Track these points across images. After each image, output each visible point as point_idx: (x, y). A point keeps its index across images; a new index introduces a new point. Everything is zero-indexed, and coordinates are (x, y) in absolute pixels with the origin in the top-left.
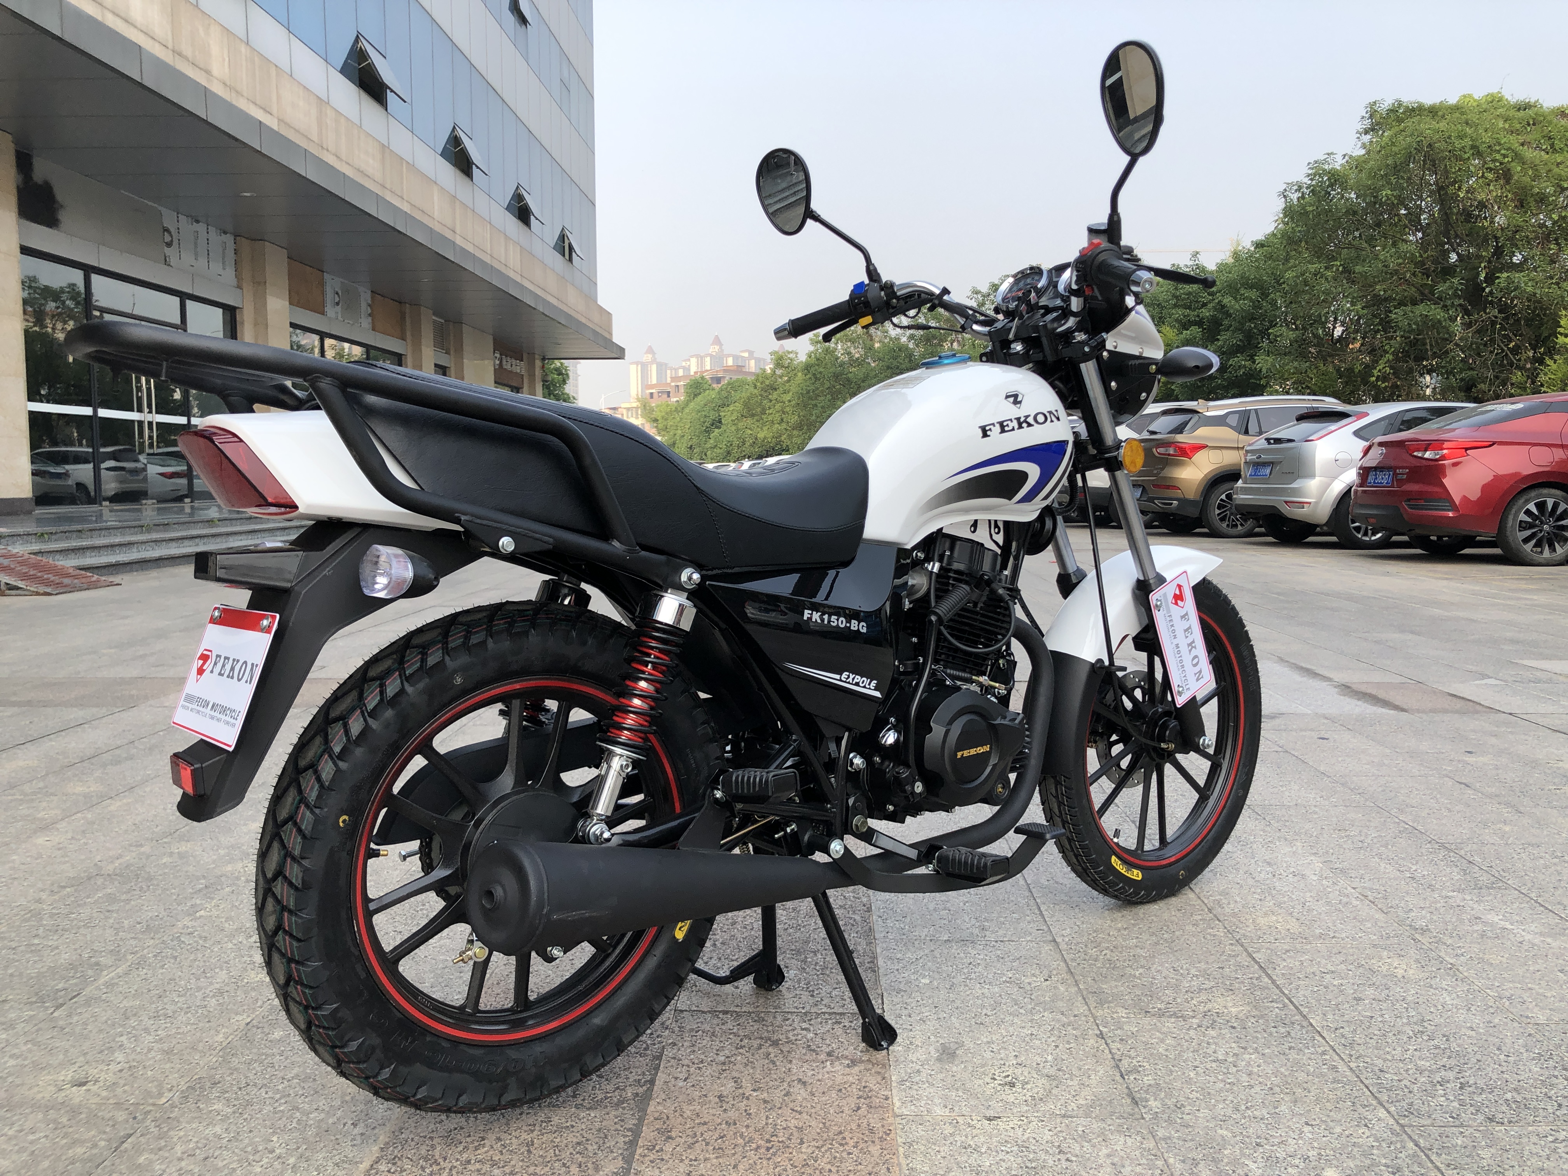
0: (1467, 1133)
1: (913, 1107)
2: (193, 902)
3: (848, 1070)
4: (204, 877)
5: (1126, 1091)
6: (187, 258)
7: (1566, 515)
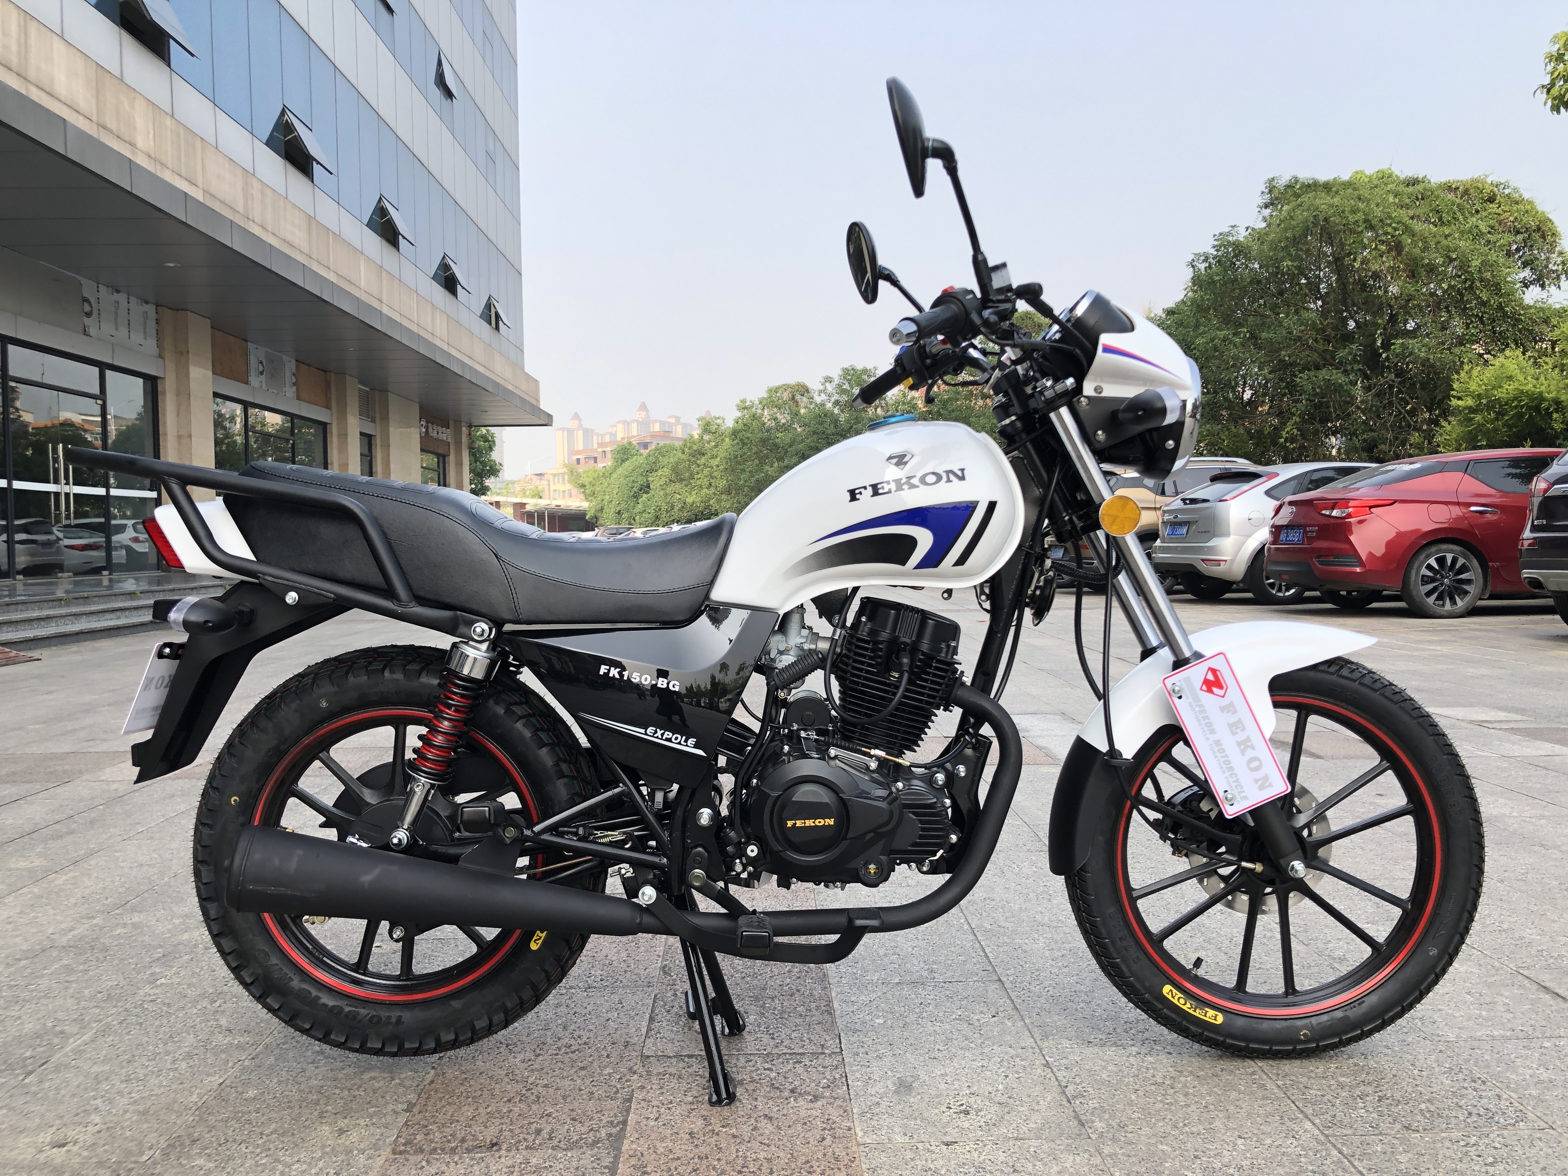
0: (1386, 1141)
1: (874, 1136)
2: (153, 970)
3: (811, 1105)
4: (161, 946)
5: (1073, 1114)
6: (107, 328)
7: (1464, 569)
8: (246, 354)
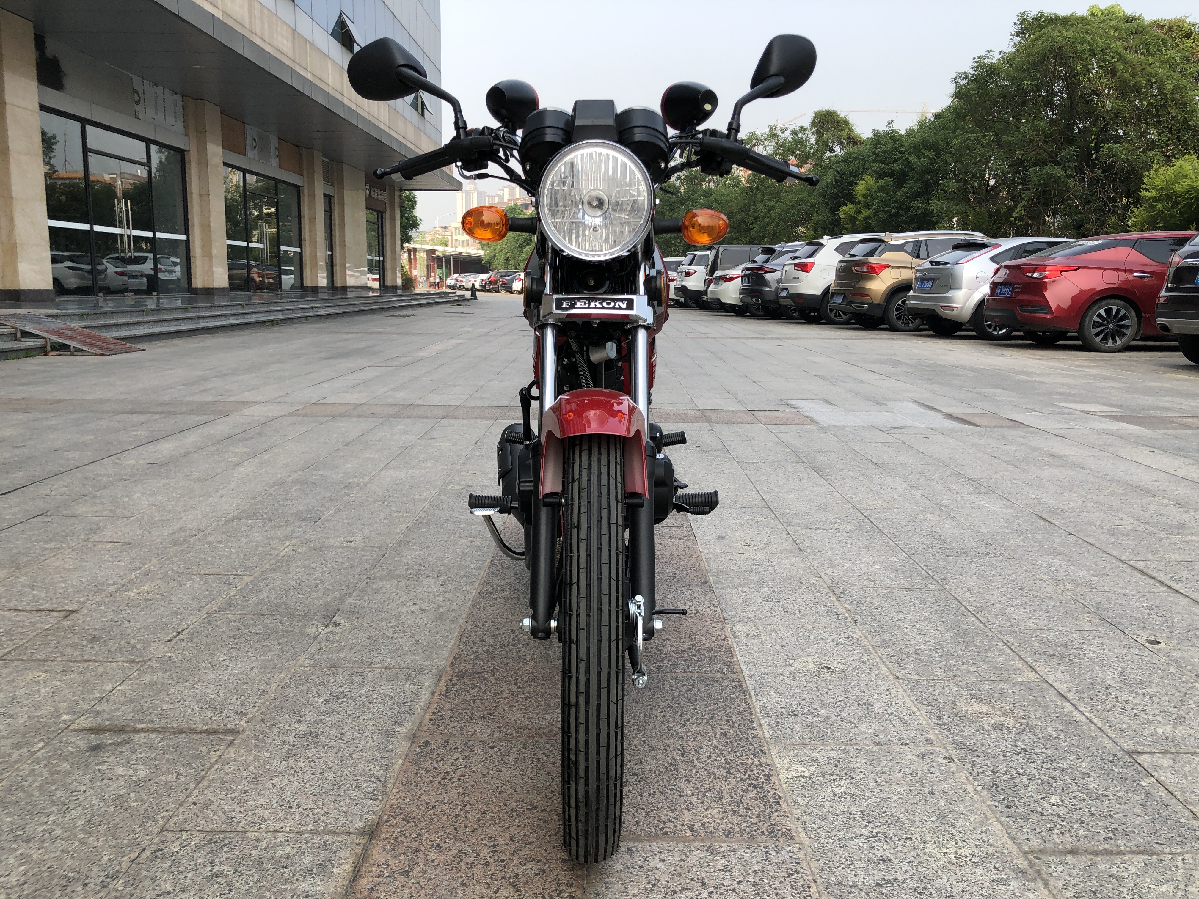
6: (150, 113)
7: (1124, 318)
8: (244, 133)
